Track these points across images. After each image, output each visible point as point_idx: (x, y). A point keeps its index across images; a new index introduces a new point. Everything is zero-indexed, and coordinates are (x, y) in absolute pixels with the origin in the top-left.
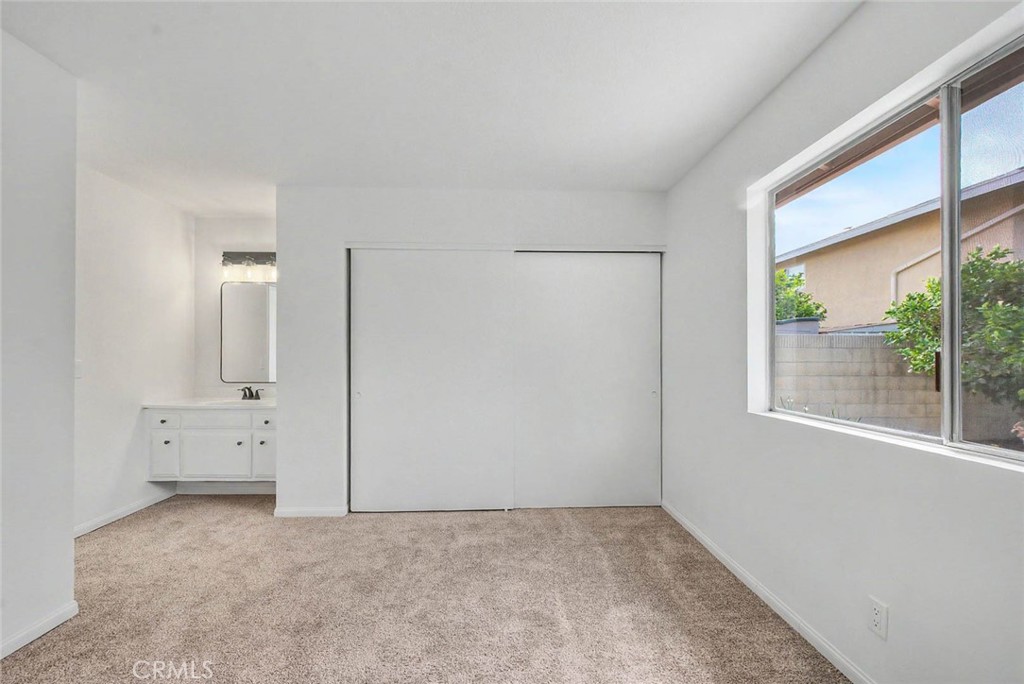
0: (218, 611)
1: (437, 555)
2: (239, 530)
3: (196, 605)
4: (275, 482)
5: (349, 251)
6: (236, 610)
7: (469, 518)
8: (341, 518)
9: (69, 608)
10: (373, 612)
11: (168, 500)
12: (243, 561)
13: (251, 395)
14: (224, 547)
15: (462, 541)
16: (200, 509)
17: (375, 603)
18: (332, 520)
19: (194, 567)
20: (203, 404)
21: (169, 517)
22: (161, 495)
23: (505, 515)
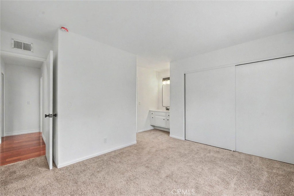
0: (154, 150)
1: (202, 155)
2: (162, 138)
3: (151, 148)
4: (169, 129)
5: (185, 74)
6: (156, 151)
7: (218, 149)
8: (183, 140)
9: (135, 142)
10: (180, 160)
11: (153, 129)
12: (161, 143)
13: (168, 109)
14: (159, 140)
15: (212, 154)
16: (157, 132)
17: (182, 159)
18: (181, 140)
19: (153, 142)
20: (159, 110)
21: (153, 132)
22: (152, 128)
23: (231, 152)
